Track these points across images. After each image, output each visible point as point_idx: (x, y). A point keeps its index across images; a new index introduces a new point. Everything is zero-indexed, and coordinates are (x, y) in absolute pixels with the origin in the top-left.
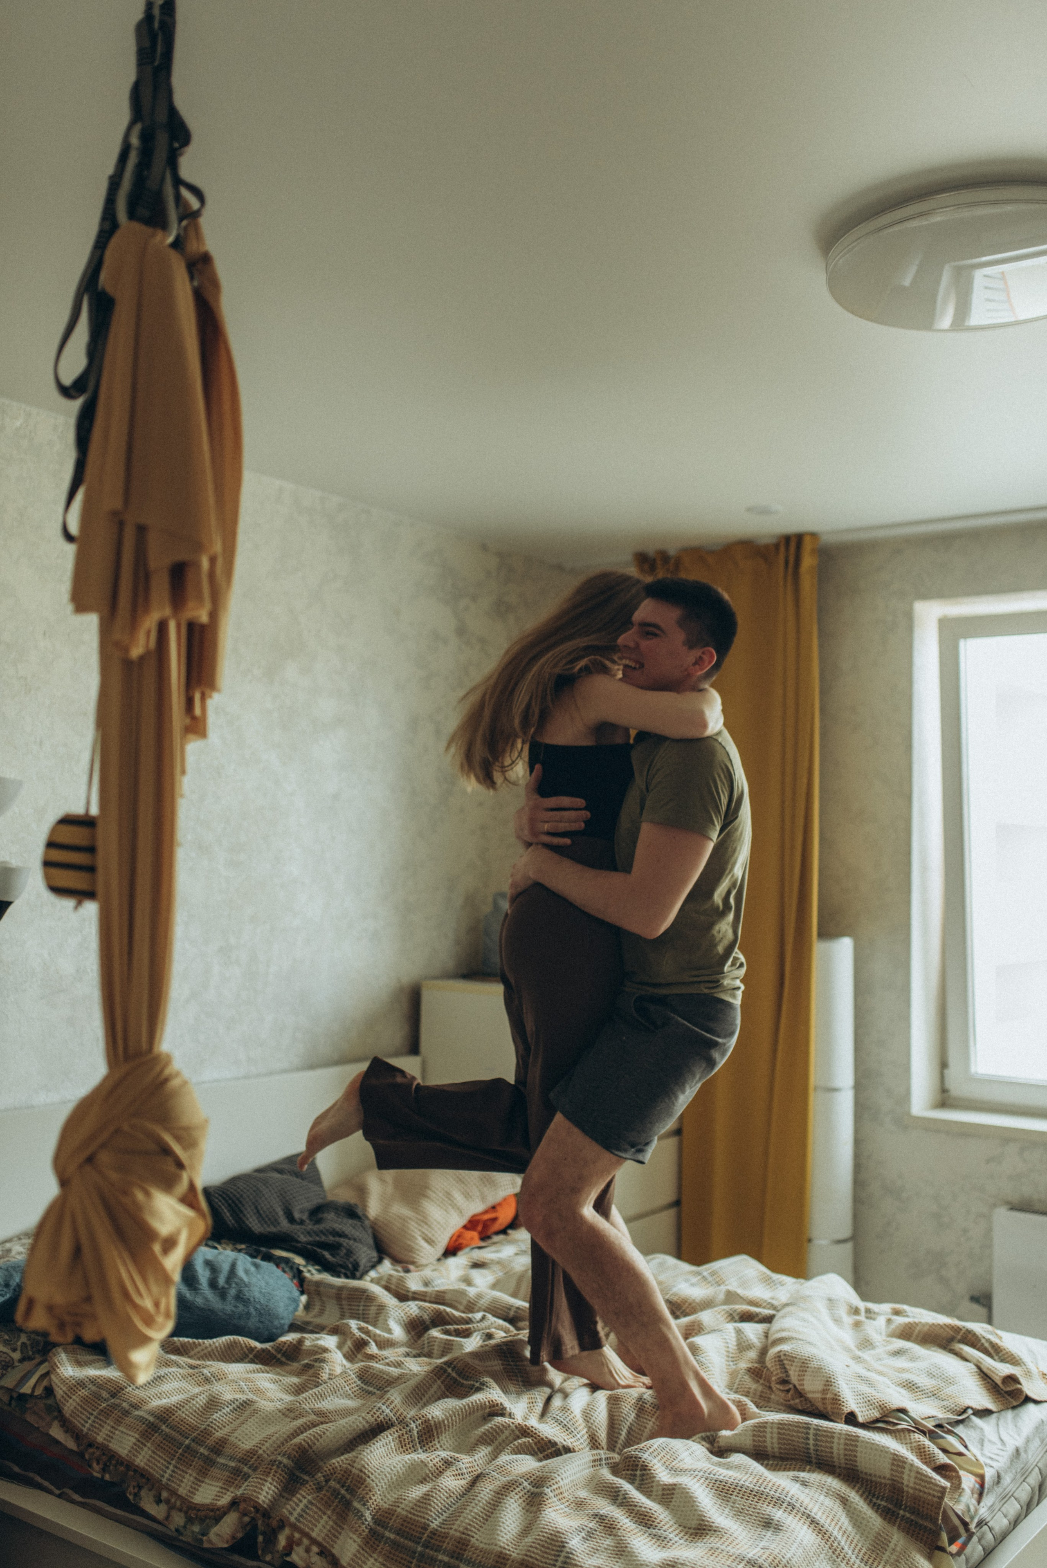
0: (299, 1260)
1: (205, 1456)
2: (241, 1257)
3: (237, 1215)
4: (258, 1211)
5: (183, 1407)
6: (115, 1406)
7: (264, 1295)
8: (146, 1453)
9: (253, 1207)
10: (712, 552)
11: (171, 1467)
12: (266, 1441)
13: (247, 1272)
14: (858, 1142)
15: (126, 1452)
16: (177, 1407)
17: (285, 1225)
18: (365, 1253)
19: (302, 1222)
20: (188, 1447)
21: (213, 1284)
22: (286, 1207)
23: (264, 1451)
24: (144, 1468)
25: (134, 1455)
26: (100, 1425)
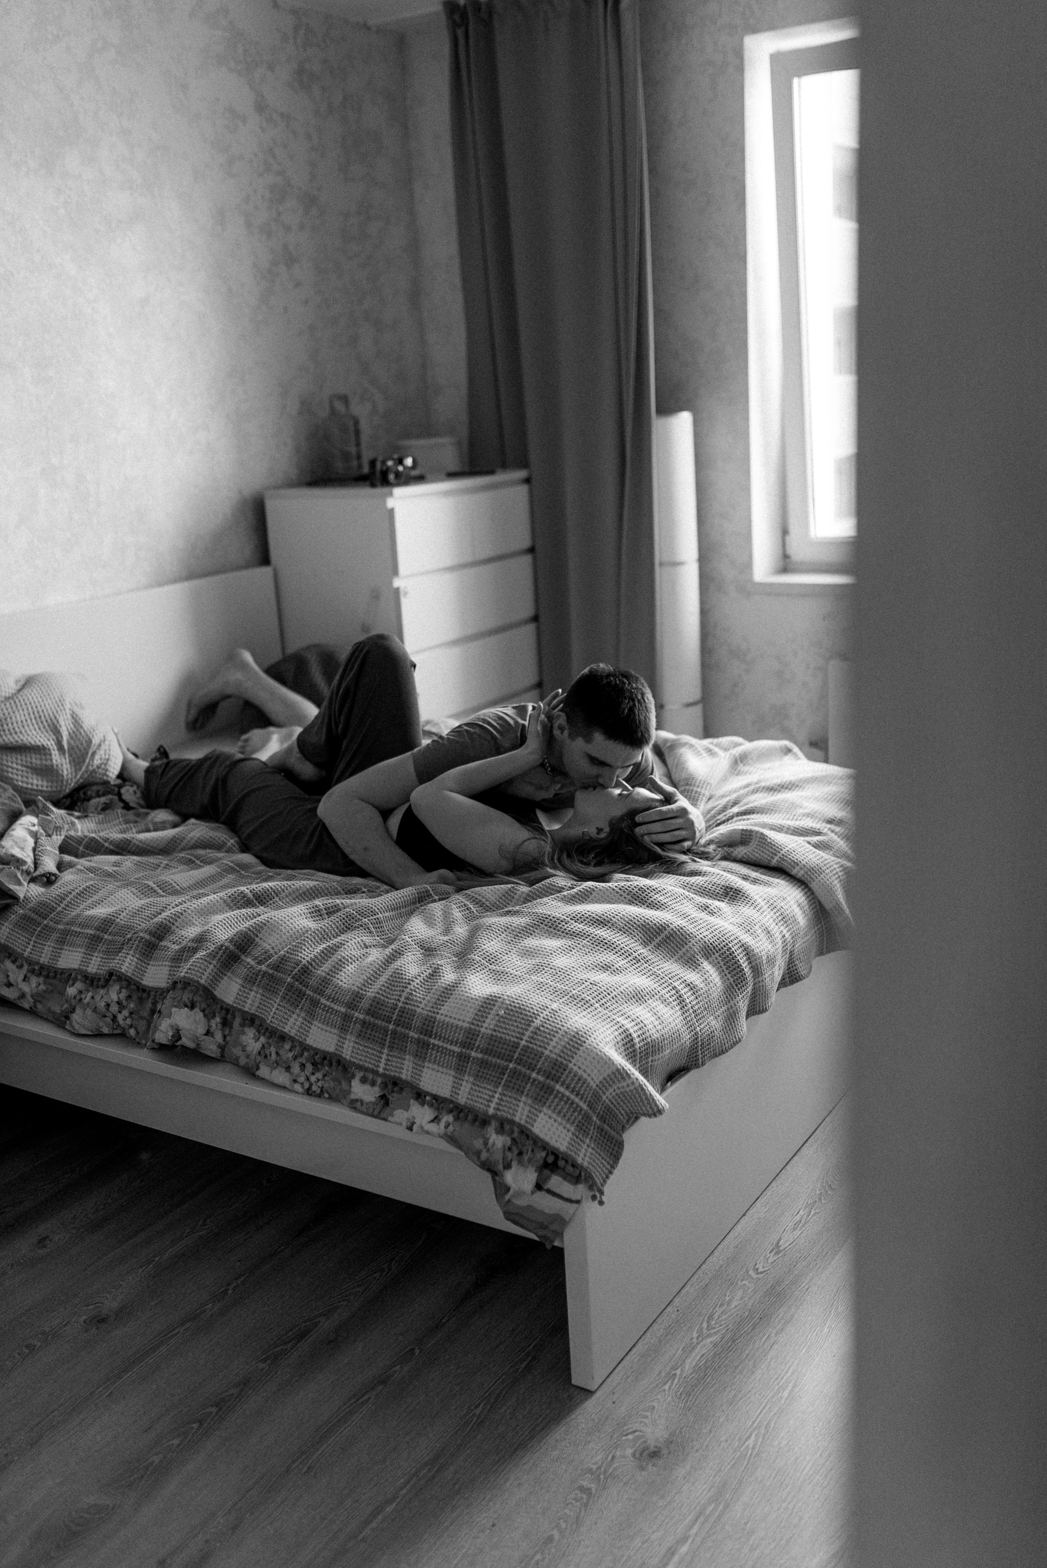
5: (120, 914)
14: (704, 612)
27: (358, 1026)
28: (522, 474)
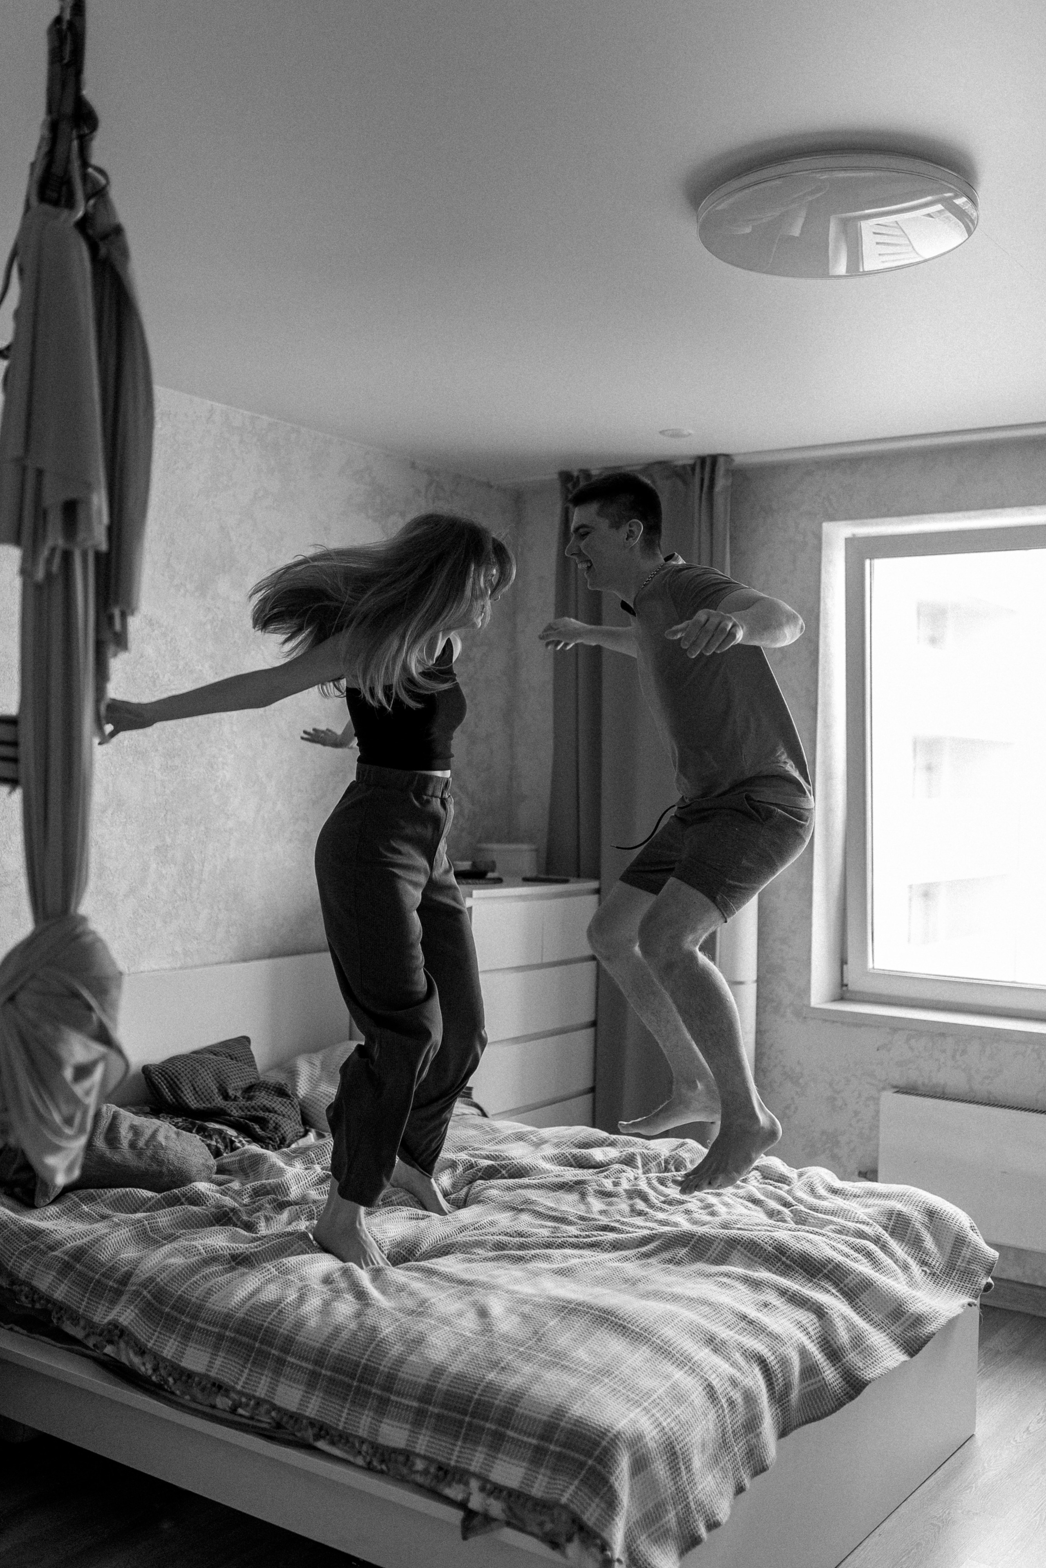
0: (231, 1132)
1: (114, 1288)
2: (166, 1126)
3: (176, 1092)
4: (195, 1089)
5: (95, 1248)
6: (35, 1248)
7: (179, 1158)
8: (64, 1289)
9: (190, 1085)
11: (86, 1299)
12: (164, 1271)
13: (167, 1138)
15: (45, 1288)
16: (88, 1246)
17: (219, 1101)
18: (290, 1125)
19: (235, 1099)
20: (98, 1281)
21: (133, 1145)
22: (221, 1085)
23: (161, 1280)
24: (62, 1301)
25: (53, 1291)
26: (21, 1264)
27: (433, 1420)
28: (594, 885)
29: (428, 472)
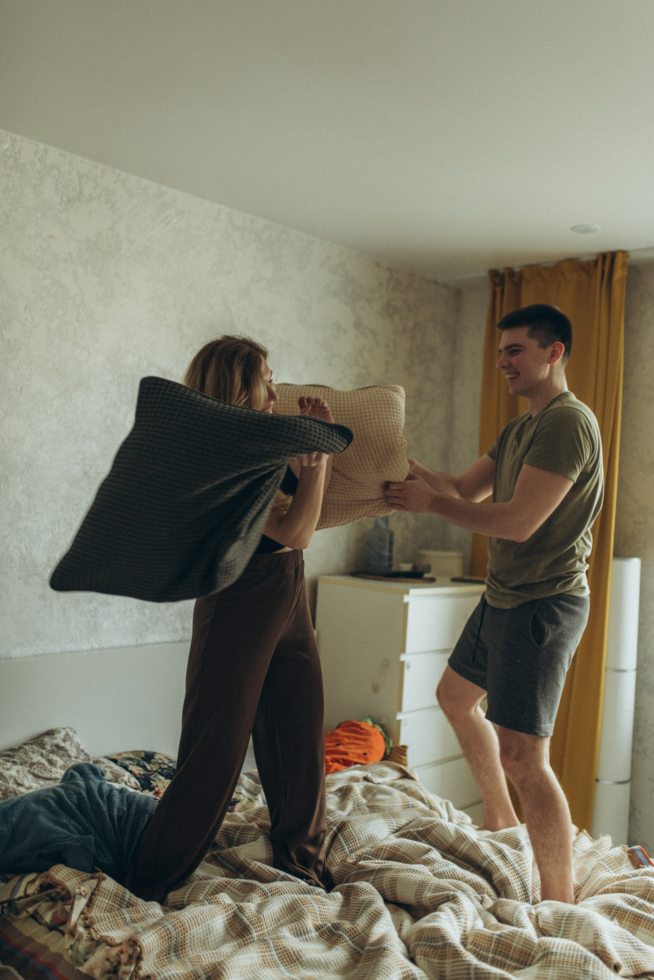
10: (546, 268)
14: (637, 709)
29: (389, 270)
